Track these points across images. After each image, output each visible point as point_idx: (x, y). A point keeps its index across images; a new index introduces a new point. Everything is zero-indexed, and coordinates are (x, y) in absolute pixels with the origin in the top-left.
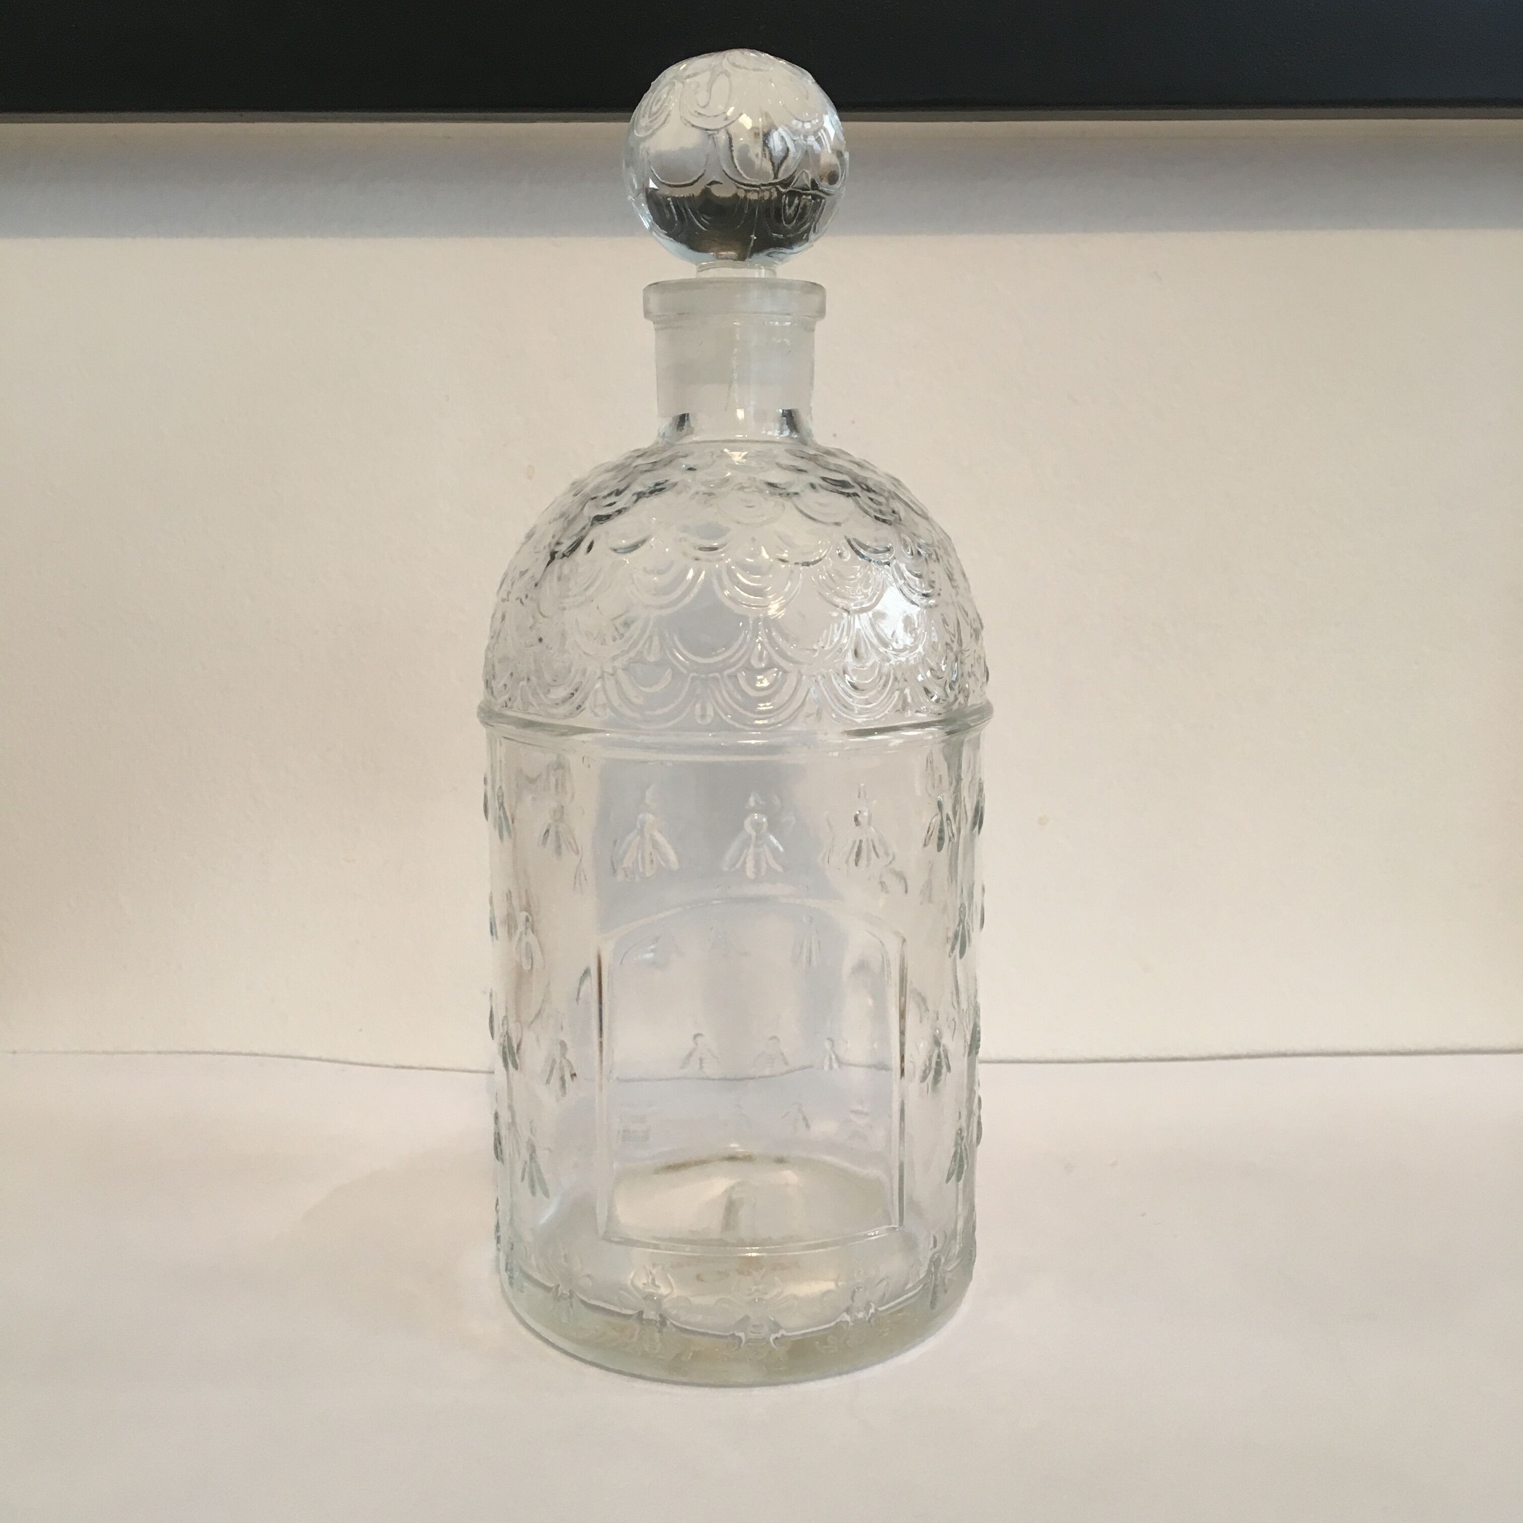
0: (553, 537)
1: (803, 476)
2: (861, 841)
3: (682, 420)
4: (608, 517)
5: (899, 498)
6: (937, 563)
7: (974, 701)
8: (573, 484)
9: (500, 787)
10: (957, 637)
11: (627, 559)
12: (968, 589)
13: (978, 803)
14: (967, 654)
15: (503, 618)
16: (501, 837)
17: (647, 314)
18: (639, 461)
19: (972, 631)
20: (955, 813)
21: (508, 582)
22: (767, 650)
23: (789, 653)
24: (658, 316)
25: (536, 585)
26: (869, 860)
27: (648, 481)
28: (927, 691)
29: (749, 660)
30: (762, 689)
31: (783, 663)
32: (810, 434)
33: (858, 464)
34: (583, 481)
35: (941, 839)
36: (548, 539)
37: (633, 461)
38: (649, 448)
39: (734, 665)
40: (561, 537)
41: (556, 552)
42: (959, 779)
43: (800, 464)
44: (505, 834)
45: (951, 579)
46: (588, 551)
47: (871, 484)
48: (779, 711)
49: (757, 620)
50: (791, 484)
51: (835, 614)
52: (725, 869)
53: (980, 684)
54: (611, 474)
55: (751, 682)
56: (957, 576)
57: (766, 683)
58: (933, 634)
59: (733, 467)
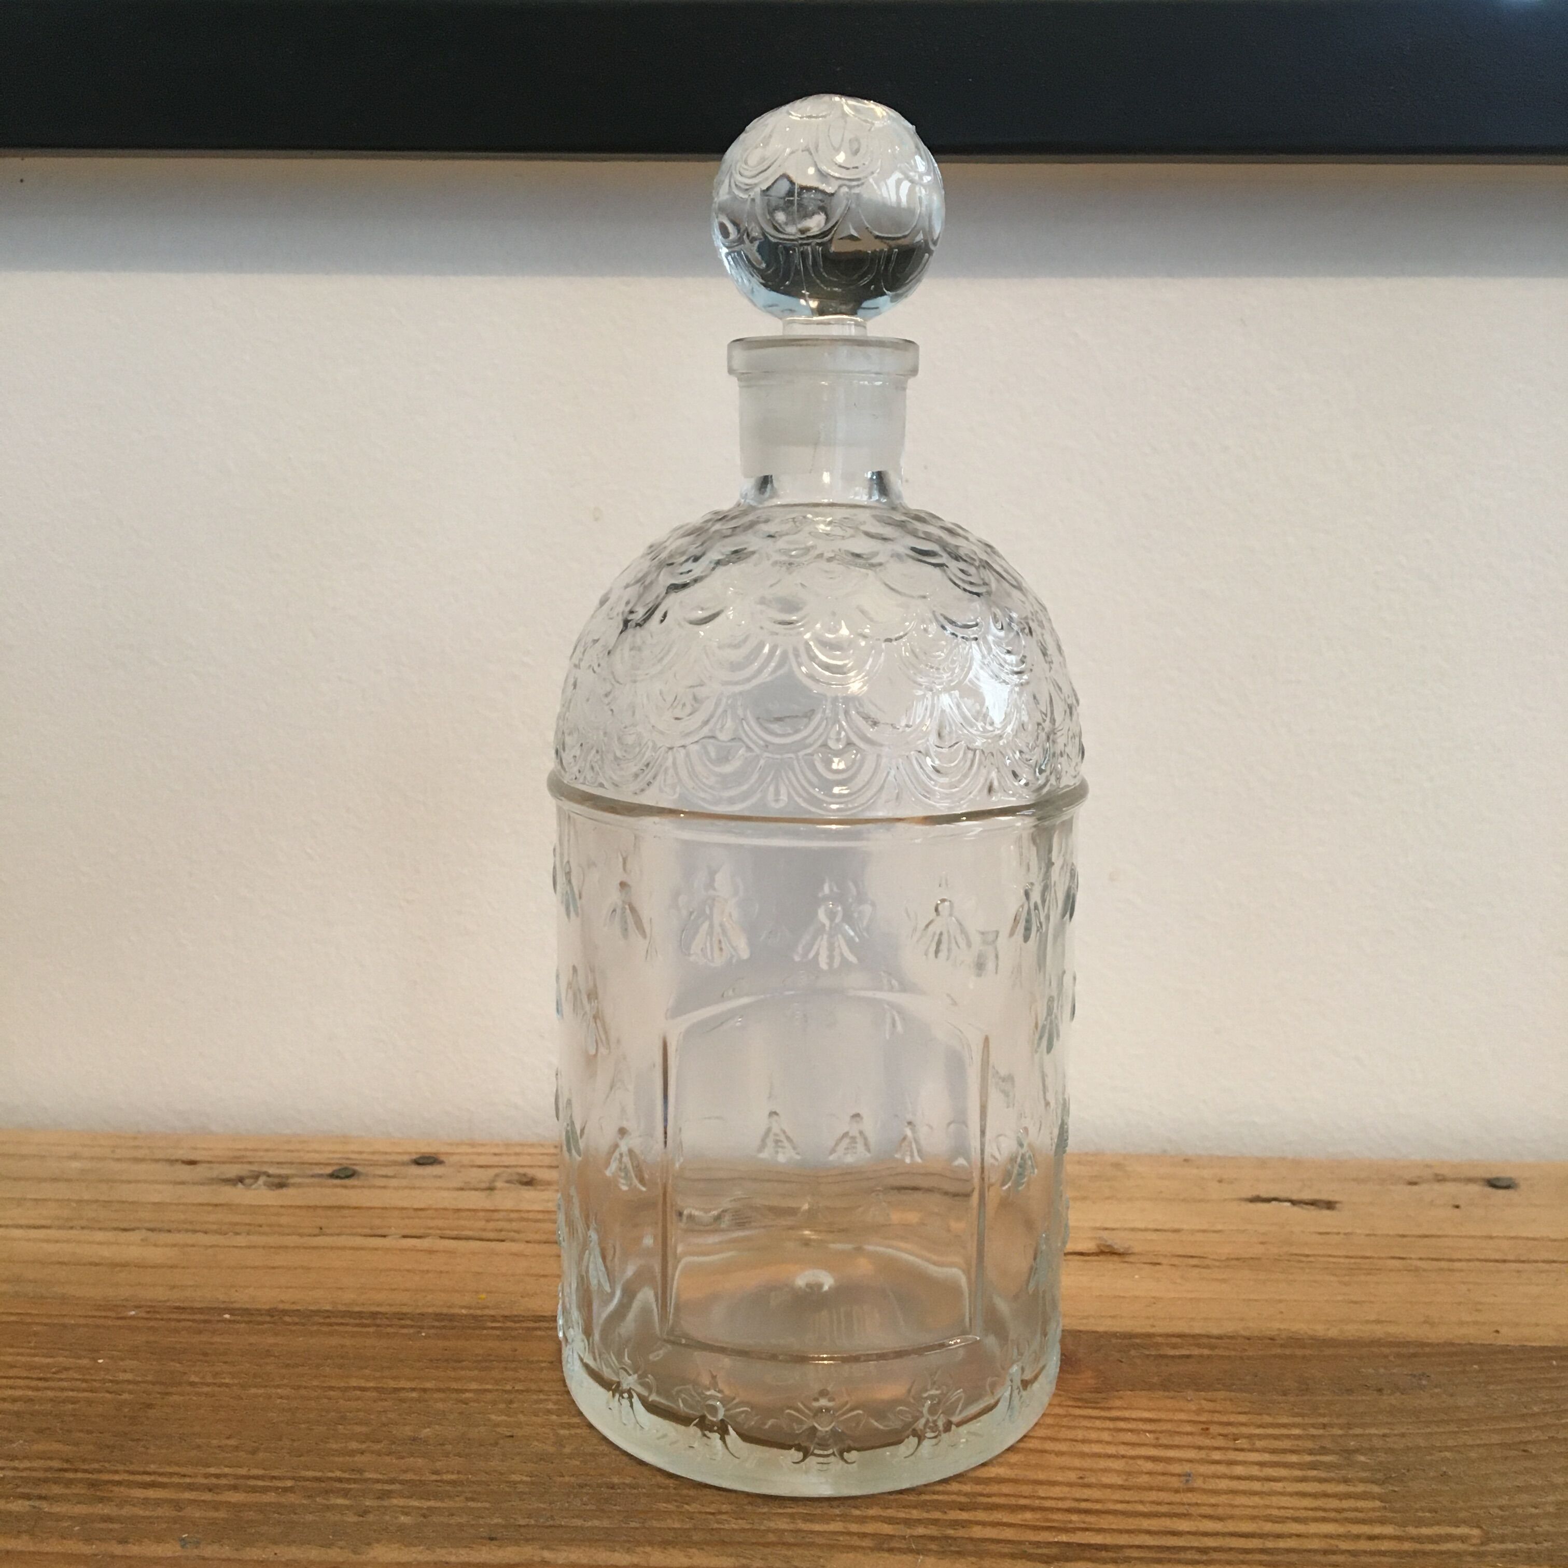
0: (628, 603)
1: (889, 546)
2: (941, 934)
3: (765, 482)
4: (685, 586)
5: (991, 567)
6: (1029, 636)
7: (1068, 781)
8: (651, 547)
9: (568, 862)
10: (1049, 715)
11: (702, 631)
12: (1063, 664)
13: (1069, 888)
14: (1059, 734)
15: (575, 685)
16: (568, 914)
17: (731, 371)
18: (718, 526)
19: (1066, 708)
20: (1044, 901)
21: (580, 649)
22: (845, 731)
23: (869, 735)
24: (743, 374)
25: (609, 653)
26: (949, 950)
27: (729, 546)
28: (1015, 775)
29: (826, 741)
30: (838, 772)
31: (862, 745)
32: (899, 497)
33: (950, 531)
34: (661, 544)
35: (1028, 929)
36: (622, 608)
37: (713, 525)
38: (729, 511)
39: (811, 745)
40: (635, 605)
41: (629, 621)
42: (1050, 864)
43: (888, 531)
44: (572, 914)
45: (1045, 654)
46: (662, 621)
47: (962, 552)
48: (854, 797)
49: (835, 699)
50: (875, 554)
51: (920, 693)
52: (797, 959)
53: (1073, 764)
54: (688, 539)
55: (828, 763)
56: (1052, 650)
57: (842, 766)
58: (1023, 712)
59: (815, 535)
